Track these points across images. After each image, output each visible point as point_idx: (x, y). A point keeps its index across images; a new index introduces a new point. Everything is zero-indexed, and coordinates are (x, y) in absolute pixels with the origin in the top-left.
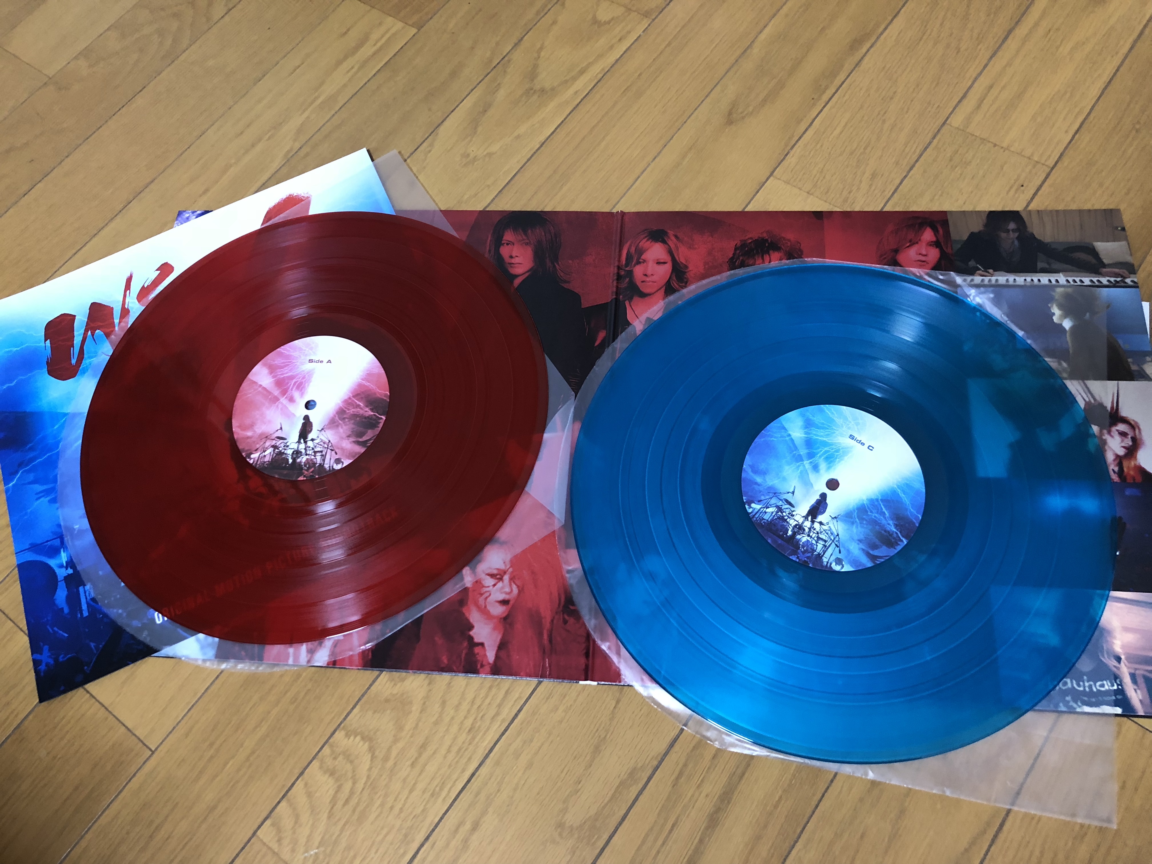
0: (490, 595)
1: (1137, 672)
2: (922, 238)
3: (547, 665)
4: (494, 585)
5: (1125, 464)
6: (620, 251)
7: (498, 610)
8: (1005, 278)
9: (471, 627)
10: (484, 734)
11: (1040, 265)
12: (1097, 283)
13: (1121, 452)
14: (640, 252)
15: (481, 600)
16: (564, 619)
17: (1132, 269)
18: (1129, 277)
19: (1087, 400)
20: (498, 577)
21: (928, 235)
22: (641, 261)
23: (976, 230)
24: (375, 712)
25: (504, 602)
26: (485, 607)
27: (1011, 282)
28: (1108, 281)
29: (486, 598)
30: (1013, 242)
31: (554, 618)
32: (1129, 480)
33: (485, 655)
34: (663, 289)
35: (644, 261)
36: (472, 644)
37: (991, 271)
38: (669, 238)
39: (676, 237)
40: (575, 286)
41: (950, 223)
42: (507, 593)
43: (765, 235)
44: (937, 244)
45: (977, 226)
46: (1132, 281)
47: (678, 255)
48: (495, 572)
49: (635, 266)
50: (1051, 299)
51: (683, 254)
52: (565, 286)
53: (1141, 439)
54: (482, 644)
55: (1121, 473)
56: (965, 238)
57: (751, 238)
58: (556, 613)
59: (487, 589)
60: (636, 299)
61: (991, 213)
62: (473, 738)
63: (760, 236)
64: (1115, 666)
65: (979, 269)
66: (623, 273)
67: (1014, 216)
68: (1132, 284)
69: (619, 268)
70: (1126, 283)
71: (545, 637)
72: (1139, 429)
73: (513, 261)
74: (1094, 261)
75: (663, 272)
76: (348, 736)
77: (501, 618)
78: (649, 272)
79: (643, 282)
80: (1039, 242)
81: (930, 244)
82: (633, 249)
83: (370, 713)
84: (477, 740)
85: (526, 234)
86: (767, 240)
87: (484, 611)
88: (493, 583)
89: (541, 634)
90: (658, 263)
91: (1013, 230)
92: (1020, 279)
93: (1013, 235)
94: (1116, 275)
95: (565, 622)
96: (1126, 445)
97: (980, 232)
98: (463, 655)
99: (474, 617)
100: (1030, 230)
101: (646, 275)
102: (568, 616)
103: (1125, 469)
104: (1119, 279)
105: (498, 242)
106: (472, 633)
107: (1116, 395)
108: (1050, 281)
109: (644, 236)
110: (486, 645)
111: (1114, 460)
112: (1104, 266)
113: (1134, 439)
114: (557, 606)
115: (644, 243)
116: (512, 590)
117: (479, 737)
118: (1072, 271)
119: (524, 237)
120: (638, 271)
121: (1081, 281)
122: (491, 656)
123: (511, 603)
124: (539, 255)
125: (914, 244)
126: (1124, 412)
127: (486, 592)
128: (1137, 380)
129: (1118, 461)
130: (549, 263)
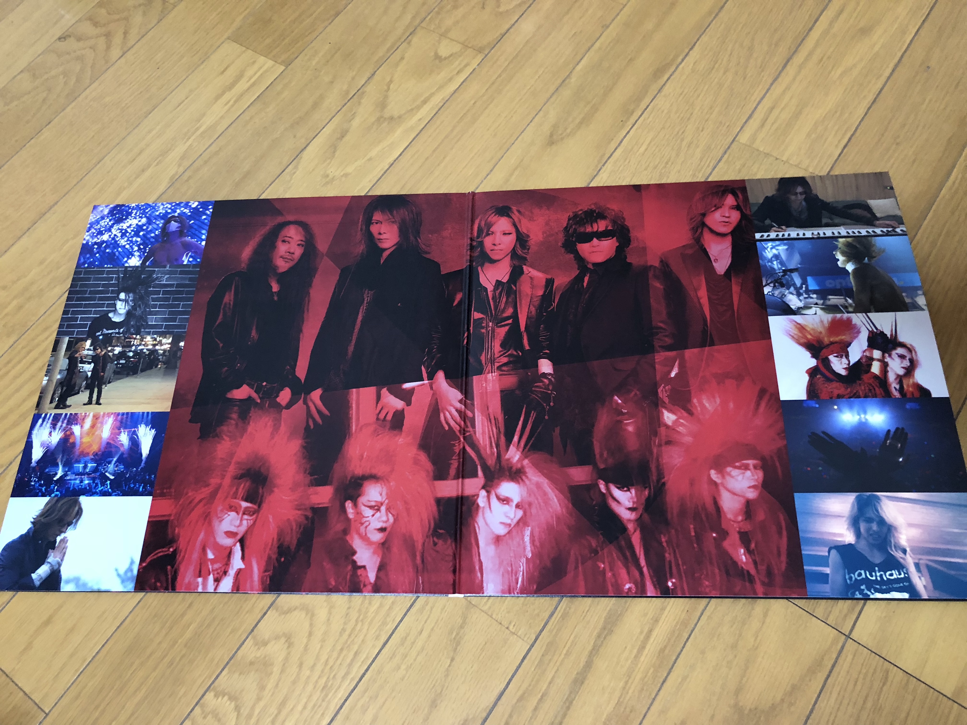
0: (370, 524)
1: (921, 562)
2: (725, 203)
3: (421, 582)
4: (373, 515)
5: (905, 382)
6: (472, 225)
7: (377, 537)
8: (796, 233)
9: (354, 553)
10: (336, 692)
11: (824, 221)
12: (873, 234)
13: (901, 372)
14: (489, 225)
15: (362, 529)
16: (434, 541)
17: (899, 220)
18: (899, 227)
19: (871, 329)
20: (376, 508)
21: (730, 200)
22: (490, 232)
23: (770, 194)
24: (240, 674)
25: (382, 530)
26: (366, 534)
27: (801, 236)
28: (882, 231)
29: (366, 527)
30: (801, 203)
31: (425, 541)
32: (909, 395)
33: (367, 576)
34: (509, 256)
35: (493, 233)
36: (356, 567)
37: (784, 227)
38: (513, 212)
39: (519, 212)
40: (435, 256)
41: (748, 189)
42: (384, 522)
43: (593, 207)
44: (737, 208)
45: (770, 191)
46: (901, 230)
47: (521, 226)
48: (373, 504)
49: (485, 237)
50: (836, 248)
51: (525, 226)
52: (427, 256)
53: (917, 361)
54: (364, 567)
55: (901, 390)
56: (761, 201)
57: (581, 210)
58: (427, 536)
59: (367, 519)
60: (487, 265)
61: (782, 179)
62: (326, 695)
63: (589, 208)
64: (901, 558)
65: (775, 226)
66: (475, 243)
67: (801, 181)
68: (901, 232)
69: (472, 239)
70: (896, 232)
71: (418, 558)
72: (916, 352)
73: (381, 237)
74: (869, 215)
75: (509, 241)
76: (216, 696)
77: (379, 544)
78: (497, 242)
79: (491, 250)
80: (822, 201)
81: (732, 208)
82: (483, 223)
83: (236, 675)
84: (329, 697)
85: (392, 214)
86: (595, 211)
87: (365, 538)
88: (372, 514)
89: (414, 556)
90: (505, 234)
91: (801, 194)
92: (809, 233)
93: (801, 197)
94: (888, 226)
95: (435, 544)
96: (905, 366)
97: (773, 195)
98: (348, 577)
99: (357, 543)
100: (814, 192)
101: (494, 245)
102: (437, 538)
103: (905, 387)
104: (890, 229)
105: (368, 222)
106: (355, 558)
107: (894, 324)
108: (833, 233)
109: (492, 212)
110: (367, 567)
111: (896, 379)
112: (878, 219)
113: (912, 361)
114: (427, 529)
115: (493, 218)
116: (388, 519)
117: (330, 695)
118: (851, 224)
119: (391, 217)
120: (488, 242)
121: (859, 232)
122: (372, 576)
123: (388, 530)
124: (403, 231)
125: (718, 208)
126: (902, 338)
127: (366, 521)
128: (911, 311)
129: (898, 380)
130: (412, 238)
